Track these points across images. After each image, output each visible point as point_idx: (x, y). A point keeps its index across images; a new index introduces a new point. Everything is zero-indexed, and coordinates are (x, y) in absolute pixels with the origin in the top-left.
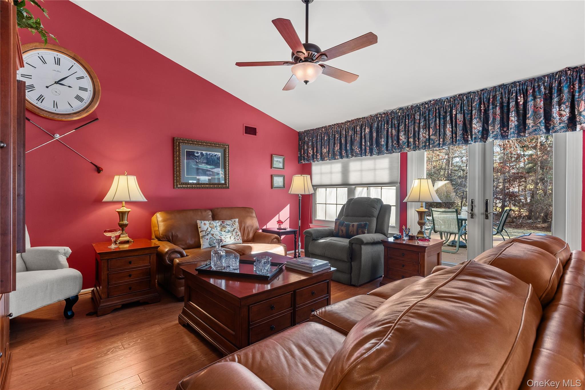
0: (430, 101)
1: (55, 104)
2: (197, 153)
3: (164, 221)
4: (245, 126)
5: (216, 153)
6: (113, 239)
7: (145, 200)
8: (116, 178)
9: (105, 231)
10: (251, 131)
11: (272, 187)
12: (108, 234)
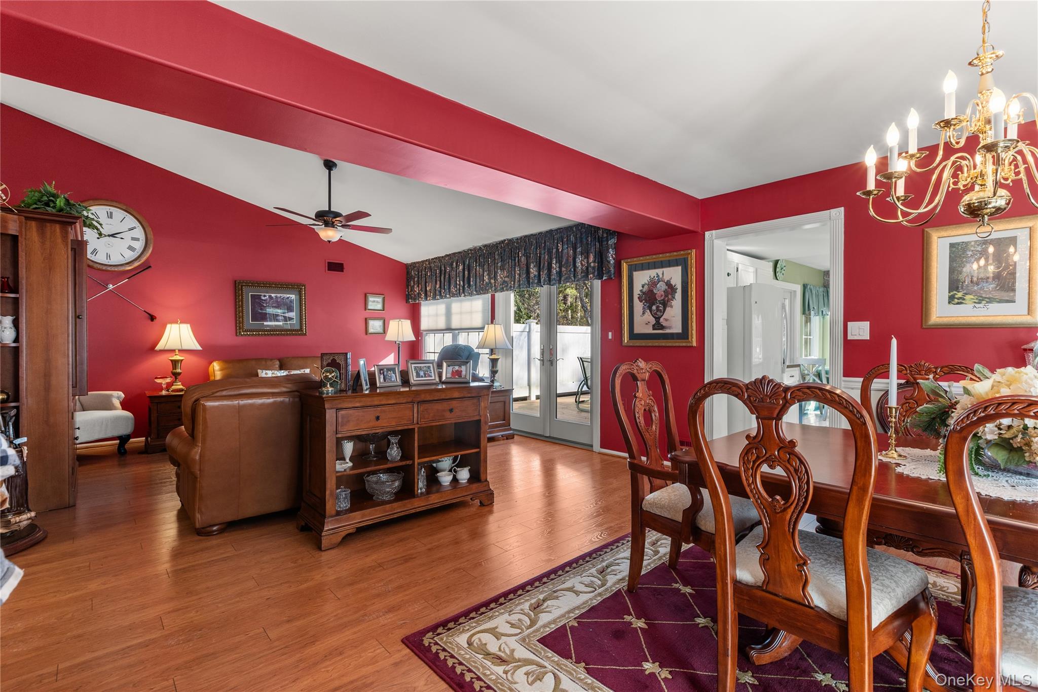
0: (505, 240)
1: (108, 256)
2: (265, 296)
3: (221, 370)
4: (328, 263)
5: (288, 296)
6: (164, 386)
7: (199, 348)
8: (169, 326)
9: (156, 378)
10: (335, 267)
11: (366, 332)
12: (158, 381)
